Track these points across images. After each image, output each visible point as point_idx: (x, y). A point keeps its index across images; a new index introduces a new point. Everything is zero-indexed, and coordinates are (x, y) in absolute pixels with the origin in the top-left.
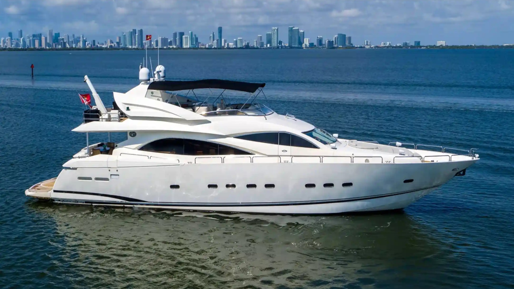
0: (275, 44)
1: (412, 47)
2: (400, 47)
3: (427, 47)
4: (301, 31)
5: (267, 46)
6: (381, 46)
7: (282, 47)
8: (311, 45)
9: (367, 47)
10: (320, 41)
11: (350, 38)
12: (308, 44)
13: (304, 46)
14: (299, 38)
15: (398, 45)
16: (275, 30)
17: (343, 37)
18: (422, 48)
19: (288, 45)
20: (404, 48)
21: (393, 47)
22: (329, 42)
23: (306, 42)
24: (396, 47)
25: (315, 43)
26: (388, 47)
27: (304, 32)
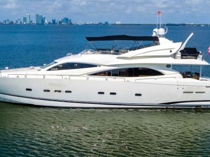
0: (28, 22)
1: (104, 24)
2: (97, 24)
3: (111, 24)
4: (43, 16)
5: (24, 23)
6: (87, 24)
7: (32, 24)
8: (49, 23)
9: (80, 24)
10: (54, 21)
11: (70, 20)
12: (47, 23)
13: (45, 23)
14: (42, 19)
15: (96, 23)
16: (28, 15)
17: (66, 19)
18: (109, 25)
19: (36, 23)
20: (100, 25)
21: (94, 24)
22: (59, 21)
23: (46, 22)
24: (96, 24)
25: (51, 22)
26: (91, 24)
27: (45, 17)
